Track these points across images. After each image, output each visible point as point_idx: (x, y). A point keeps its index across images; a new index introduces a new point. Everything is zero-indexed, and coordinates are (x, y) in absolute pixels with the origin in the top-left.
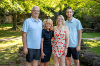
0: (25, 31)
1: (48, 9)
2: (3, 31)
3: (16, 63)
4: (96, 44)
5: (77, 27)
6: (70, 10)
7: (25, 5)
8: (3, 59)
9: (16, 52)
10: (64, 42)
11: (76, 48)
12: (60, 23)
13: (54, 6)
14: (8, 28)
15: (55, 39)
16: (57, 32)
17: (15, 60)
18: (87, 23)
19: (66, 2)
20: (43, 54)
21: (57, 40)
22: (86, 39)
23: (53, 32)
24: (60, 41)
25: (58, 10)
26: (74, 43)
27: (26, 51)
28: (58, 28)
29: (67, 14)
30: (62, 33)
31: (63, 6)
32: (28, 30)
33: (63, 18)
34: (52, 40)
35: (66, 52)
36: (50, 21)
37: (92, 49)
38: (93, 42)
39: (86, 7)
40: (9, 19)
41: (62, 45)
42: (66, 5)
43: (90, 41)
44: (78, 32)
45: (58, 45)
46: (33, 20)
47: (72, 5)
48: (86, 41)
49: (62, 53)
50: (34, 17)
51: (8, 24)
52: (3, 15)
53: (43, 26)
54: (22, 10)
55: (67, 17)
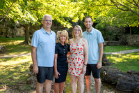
0: (35, 45)
1: (66, 19)
2: (13, 46)
3: (27, 84)
4: (121, 59)
5: (98, 40)
6: (89, 19)
7: (38, 15)
8: (11, 79)
9: (27, 71)
10: (82, 57)
11: (96, 65)
12: (77, 35)
13: (71, 16)
14: (20, 42)
15: (71, 54)
16: (73, 46)
17: (26, 80)
18: (111, 34)
19: (85, 11)
20: (57, 73)
21: (74, 55)
22: (109, 53)
23: (69, 46)
24: (77, 57)
25: (76, 20)
26: (95, 59)
27: (36, 69)
28: (74, 41)
29: (85, 24)
30: (79, 47)
31: (82, 16)
32: (39, 44)
33: (81, 29)
34: (68, 56)
35: (85, 70)
36: (65, 33)
37: (116, 65)
38: (118, 56)
39: (109, 16)
40: (21, 32)
41: (80, 61)
42: (85, 14)
43: (114, 56)
44: (99, 45)
45: (75, 61)
46: (44, 31)
47: (92, 14)
48: (109, 55)
49: (80, 71)
50: (46, 28)
51: (19, 38)
52: (13, 28)
53: (57, 39)
54: (35, 20)
55: (86, 28)
